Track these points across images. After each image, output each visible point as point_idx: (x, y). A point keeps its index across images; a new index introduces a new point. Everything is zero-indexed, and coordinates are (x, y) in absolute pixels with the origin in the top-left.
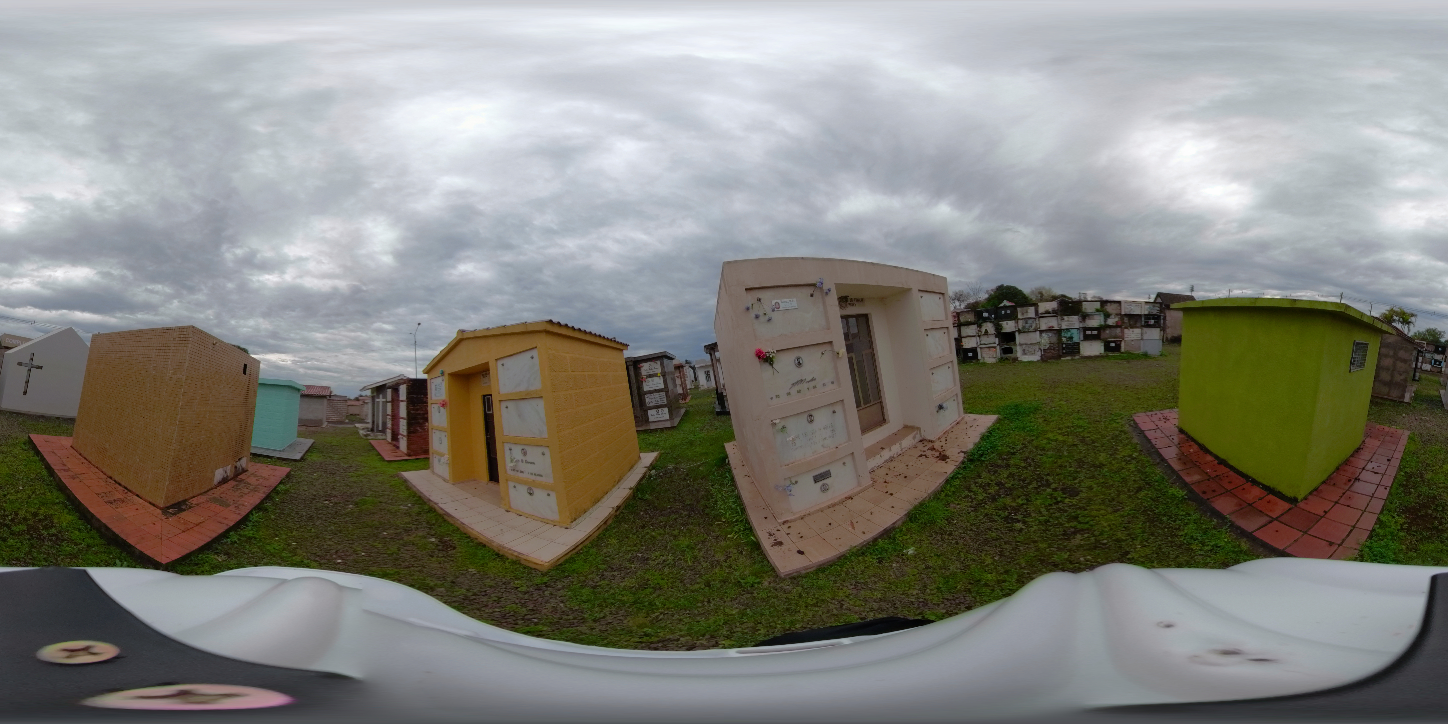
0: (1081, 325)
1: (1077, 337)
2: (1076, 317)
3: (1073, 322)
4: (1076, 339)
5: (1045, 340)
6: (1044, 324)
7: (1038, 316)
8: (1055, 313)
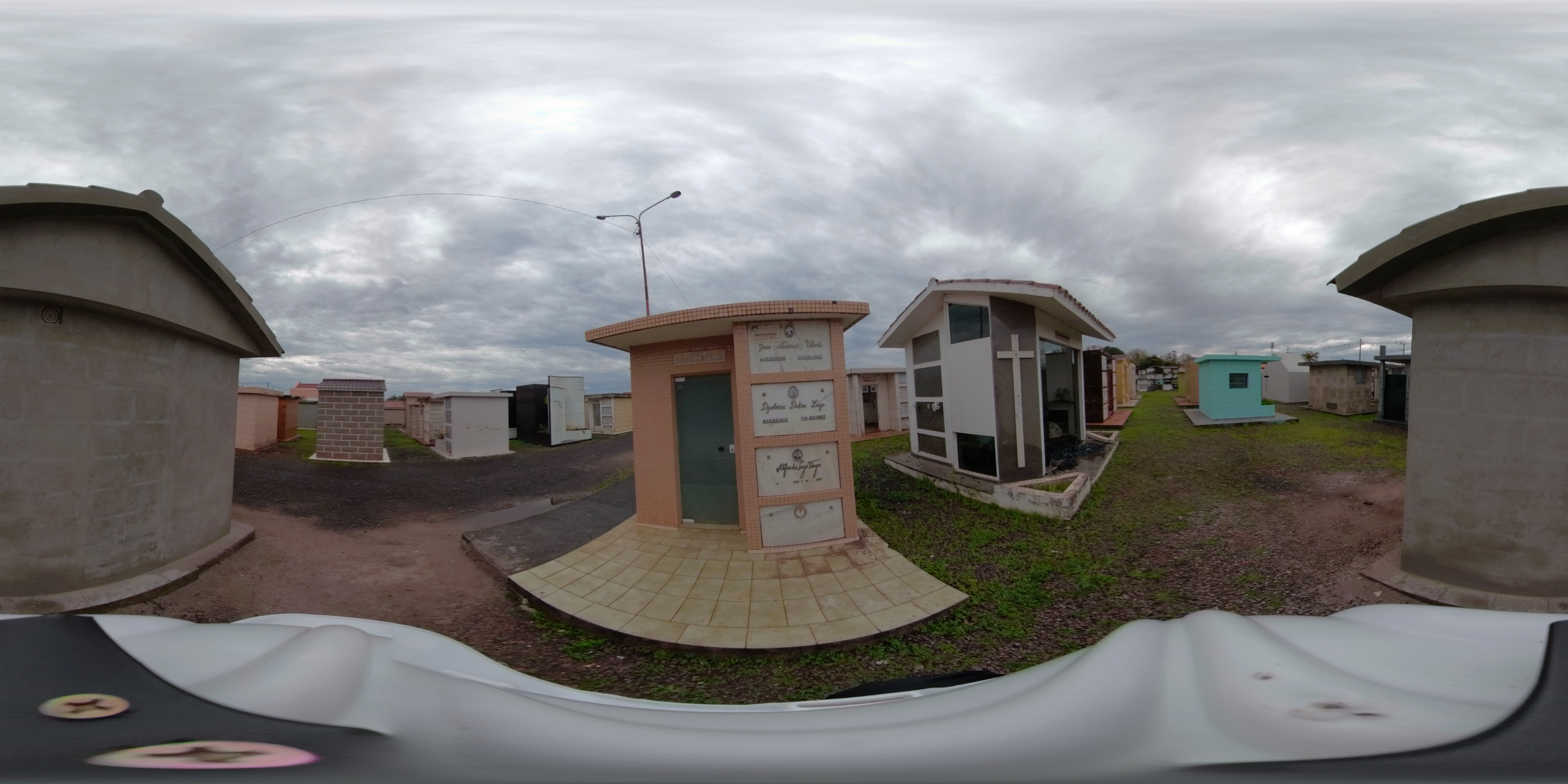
0: (1163, 378)
1: (1161, 382)
2: (1161, 375)
3: (1160, 377)
4: (1161, 384)
5: (1149, 383)
6: (1149, 377)
7: (1147, 374)
8: (1153, 373)
